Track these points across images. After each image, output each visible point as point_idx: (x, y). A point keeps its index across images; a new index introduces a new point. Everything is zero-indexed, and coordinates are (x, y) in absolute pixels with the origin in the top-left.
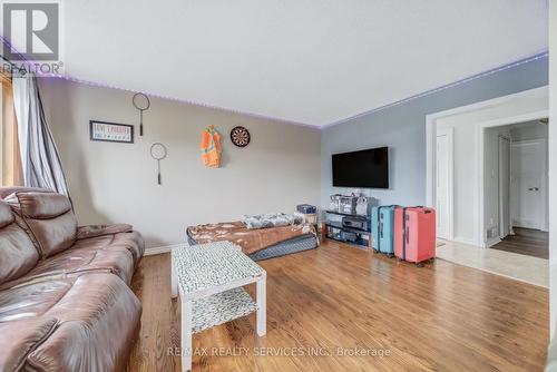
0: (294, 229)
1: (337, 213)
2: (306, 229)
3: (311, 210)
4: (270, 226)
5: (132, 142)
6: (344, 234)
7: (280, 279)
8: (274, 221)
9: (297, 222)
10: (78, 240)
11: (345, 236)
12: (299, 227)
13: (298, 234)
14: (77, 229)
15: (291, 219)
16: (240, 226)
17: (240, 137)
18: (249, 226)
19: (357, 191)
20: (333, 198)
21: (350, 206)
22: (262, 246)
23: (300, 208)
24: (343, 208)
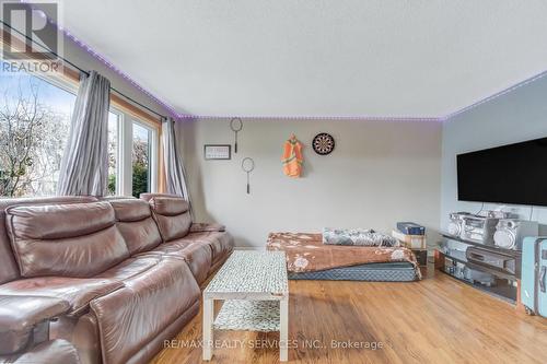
0: (380, 252)
1: (458, 239)
2: (398, 254)
3: (416, 231)
4: (347, 243)
5: (230, 158)
6: (469, 271)
7: (340, 308)
8: (354, 239)
9: (387, 244)
10: (190, 233)
11: (470, 274)
12: (388, 250)
13: (384, 259)
14: (191, 224)
15: (378, 238)
16: (316, 239)
17: (324, 144)
18: (324, 240)
19: (500, 209)
20: (454, 217)
21: (482, 231)
22: (333, 265)
23: (400, 227)
24: (469, 233)
